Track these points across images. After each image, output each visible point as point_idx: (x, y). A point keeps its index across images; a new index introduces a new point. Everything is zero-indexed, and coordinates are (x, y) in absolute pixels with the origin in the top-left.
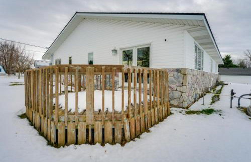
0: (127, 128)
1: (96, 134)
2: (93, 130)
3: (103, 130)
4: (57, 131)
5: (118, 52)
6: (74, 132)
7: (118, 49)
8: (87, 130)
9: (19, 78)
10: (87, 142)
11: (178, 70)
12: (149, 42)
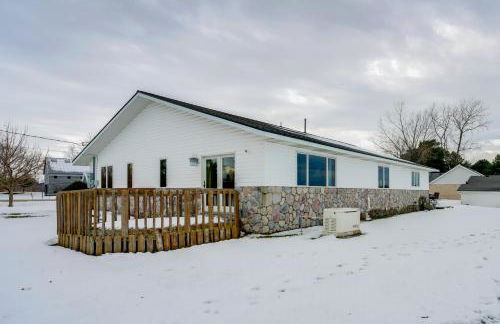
0: (159, 240)
1: (130, 244)
2: (127, 243)
3: (137, 242)
4: (95, 244)
5: (200, 161)
6: (110, 243)
7: (199, 157)
8: (122, 243)
9: (10, 205)
10: (122, 251)
11: (259, 189)
12: (232, 151)
